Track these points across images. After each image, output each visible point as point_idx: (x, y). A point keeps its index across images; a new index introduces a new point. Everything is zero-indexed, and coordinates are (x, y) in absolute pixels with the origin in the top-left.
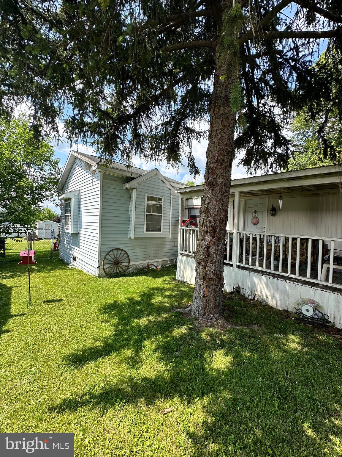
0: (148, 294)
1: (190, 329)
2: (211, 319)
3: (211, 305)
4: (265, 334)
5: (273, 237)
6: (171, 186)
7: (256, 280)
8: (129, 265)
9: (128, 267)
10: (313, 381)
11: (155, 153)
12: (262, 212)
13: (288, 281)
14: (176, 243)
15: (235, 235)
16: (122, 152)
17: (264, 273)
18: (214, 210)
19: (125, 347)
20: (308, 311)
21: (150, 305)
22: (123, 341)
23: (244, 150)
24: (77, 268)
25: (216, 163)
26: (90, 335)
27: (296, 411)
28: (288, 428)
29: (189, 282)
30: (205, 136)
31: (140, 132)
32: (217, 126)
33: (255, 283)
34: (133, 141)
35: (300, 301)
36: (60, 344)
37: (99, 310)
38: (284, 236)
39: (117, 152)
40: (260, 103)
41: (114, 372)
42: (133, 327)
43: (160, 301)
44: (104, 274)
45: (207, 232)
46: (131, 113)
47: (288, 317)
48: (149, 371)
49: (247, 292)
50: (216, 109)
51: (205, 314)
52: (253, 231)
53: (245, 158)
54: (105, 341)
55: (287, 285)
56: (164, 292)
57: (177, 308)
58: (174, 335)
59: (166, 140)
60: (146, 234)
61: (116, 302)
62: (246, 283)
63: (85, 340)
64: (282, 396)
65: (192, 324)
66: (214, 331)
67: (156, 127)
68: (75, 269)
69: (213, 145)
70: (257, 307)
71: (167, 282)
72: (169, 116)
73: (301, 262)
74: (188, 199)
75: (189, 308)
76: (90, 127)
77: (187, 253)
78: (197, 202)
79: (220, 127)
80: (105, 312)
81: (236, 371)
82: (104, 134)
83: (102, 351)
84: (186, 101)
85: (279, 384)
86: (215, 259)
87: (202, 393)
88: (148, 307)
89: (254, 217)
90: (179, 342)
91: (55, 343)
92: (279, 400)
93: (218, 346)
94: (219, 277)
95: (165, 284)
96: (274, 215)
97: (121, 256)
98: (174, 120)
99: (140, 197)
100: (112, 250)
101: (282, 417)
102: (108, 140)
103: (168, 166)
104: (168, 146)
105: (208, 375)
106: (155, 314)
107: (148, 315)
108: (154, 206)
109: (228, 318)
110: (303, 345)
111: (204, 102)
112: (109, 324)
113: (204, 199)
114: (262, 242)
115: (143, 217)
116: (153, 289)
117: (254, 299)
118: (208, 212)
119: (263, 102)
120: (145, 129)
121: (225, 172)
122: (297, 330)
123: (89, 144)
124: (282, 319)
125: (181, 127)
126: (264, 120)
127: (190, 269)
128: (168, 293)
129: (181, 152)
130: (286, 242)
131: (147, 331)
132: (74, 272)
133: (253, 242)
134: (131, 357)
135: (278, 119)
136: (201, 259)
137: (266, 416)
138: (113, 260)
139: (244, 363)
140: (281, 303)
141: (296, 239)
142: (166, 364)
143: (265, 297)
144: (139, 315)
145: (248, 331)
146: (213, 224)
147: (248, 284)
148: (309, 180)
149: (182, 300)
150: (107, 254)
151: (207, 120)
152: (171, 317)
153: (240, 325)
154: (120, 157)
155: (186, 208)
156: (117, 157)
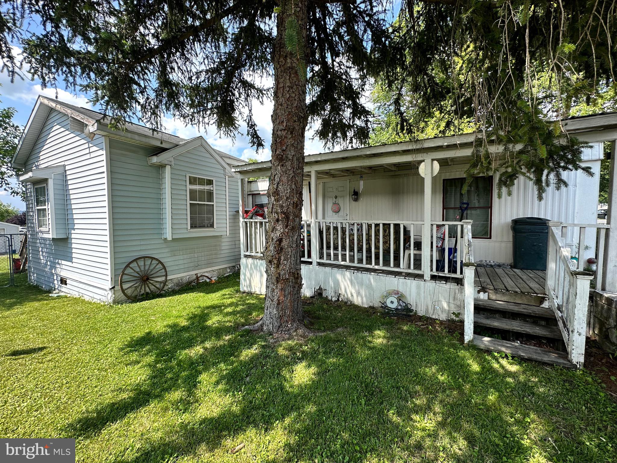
0: (200, 316)
1: (263, 347)
2: (289, 330)
3: (288, 312)
4: (351, 335)
5: (356, 225)
6: (226, 162)
7: (339, 277)
8: (166, 280)
9: (165, 283)
10: (397, 370)
11: (198, 112)
12: (343, 197)
13: (373, 273)
14: (237, 243)
15: (312, 225)
16: (143, 107)
17: (347, 267)
18: (286, 192)
19: (171, 389)
20: (393, 304)
21: (204, 328)
22: (166, 382)
23: (319, 118)
24: (69, 295)
25: (285, 130)
26: (108, 386)
27: (382, 403)
28: (374, 421)
29: (258, 292)
30: (270, 95)
31: (171, 78)
32: (285, 83)
33: (338, 280)
34: (162, 90)
35: (385, 294)
36: (51, 412)
37: (121, 349)
38: (367, 222)
39: (134, 105)
40: (335, 61)
41: (156, 424)
42: (181, 361)
43: (219, 322)
44: (124, 297)
45: (278, 220)
46: (156, 47)
47: (374, 313)
48: (210, 410)
49: (330, 292)
50: (282, 59)
51: (281, 325)
52: (333, 220)
53: (320, 129)
54: (135, 390)
55: (371, 278)
56: (224, 309)
57: (243, 325)
58: (242, 358)
59: (213, 96)
60: (190, 232)
61: (149, 333)
62: (329, 282)
63: (101, 395)
64: (368, 393)
65: (266, 340)
66: (293, 344)
67: (198, 74)
68: (66, 297)
69: (280, 107)
70: (341, 308)
71: (227, 296)
72: (216, 60)
73: (384, 250)
74: (251, 182)
75: (261, 322)
76: (78, 59)
77: (253, 254)
78: (263, 185)
79: (288, 84)
80: (131, 351)
81: (320, 381)
82: (107, 74)
83: (133, 403)
84: (241, 43)
85: (366, 382)
86: (290, 254)
87: (282, 416)
88: (201, 331)
89: (335, 204)
90: (249, 365)
91: (40, 413)
92: (365, 398)
93: (299, 359)
94: (296, 276)
95: (224, 299)
96: (356, 200)
97: (152, 268)
98: (225, 68)
99: (177, 177)
100: (136, 260)
101: (369, 412)
102: (116, 84)
103: (219, 133)
104: (217, 105)
105: (288, 394)
106: (213, 338)
107: (203, 342)
108: (201, 192)
109: (309, 326)
110: (388, 338)
111: (266, 49)
112: (140, 365)
113: (272, 178)
114: (344, 231)
115: (184, 207)
116: (208, 308)
117: (338, 299)
118: (278, 194)
119: (337, 60)
120: (180, 74)
121: (296, 143)
122: (383, 325)
123: (78, 88)
124: (368, 316)
125: (234, 79)
126: (341, 83)
127: (258, 274)
128: (229, 310)
129: (236, 114)
130: (369, 229)
131: (203, 362)
132: (64, 302)
133: (334, 232)
134: (181, 399)
135: (356, 84)
136: (272, 256)
137: (353, 417)
138: (138, 275)
139: (329, 371)
140: (367, 300)
141: (379, 225)
142: (234, 395)
143: (349, 295)
144: (190, 344)
145: (332, 335)
146: (285, 209)
147: (331, 283)
148: (389, 158)
149: (251, 314)
150: (128, 266)
151: (271, 74)
152: (235, 338)
153: (324, 331)
154: (140, 114)
155: (248, 195)
156: (134, 113)
